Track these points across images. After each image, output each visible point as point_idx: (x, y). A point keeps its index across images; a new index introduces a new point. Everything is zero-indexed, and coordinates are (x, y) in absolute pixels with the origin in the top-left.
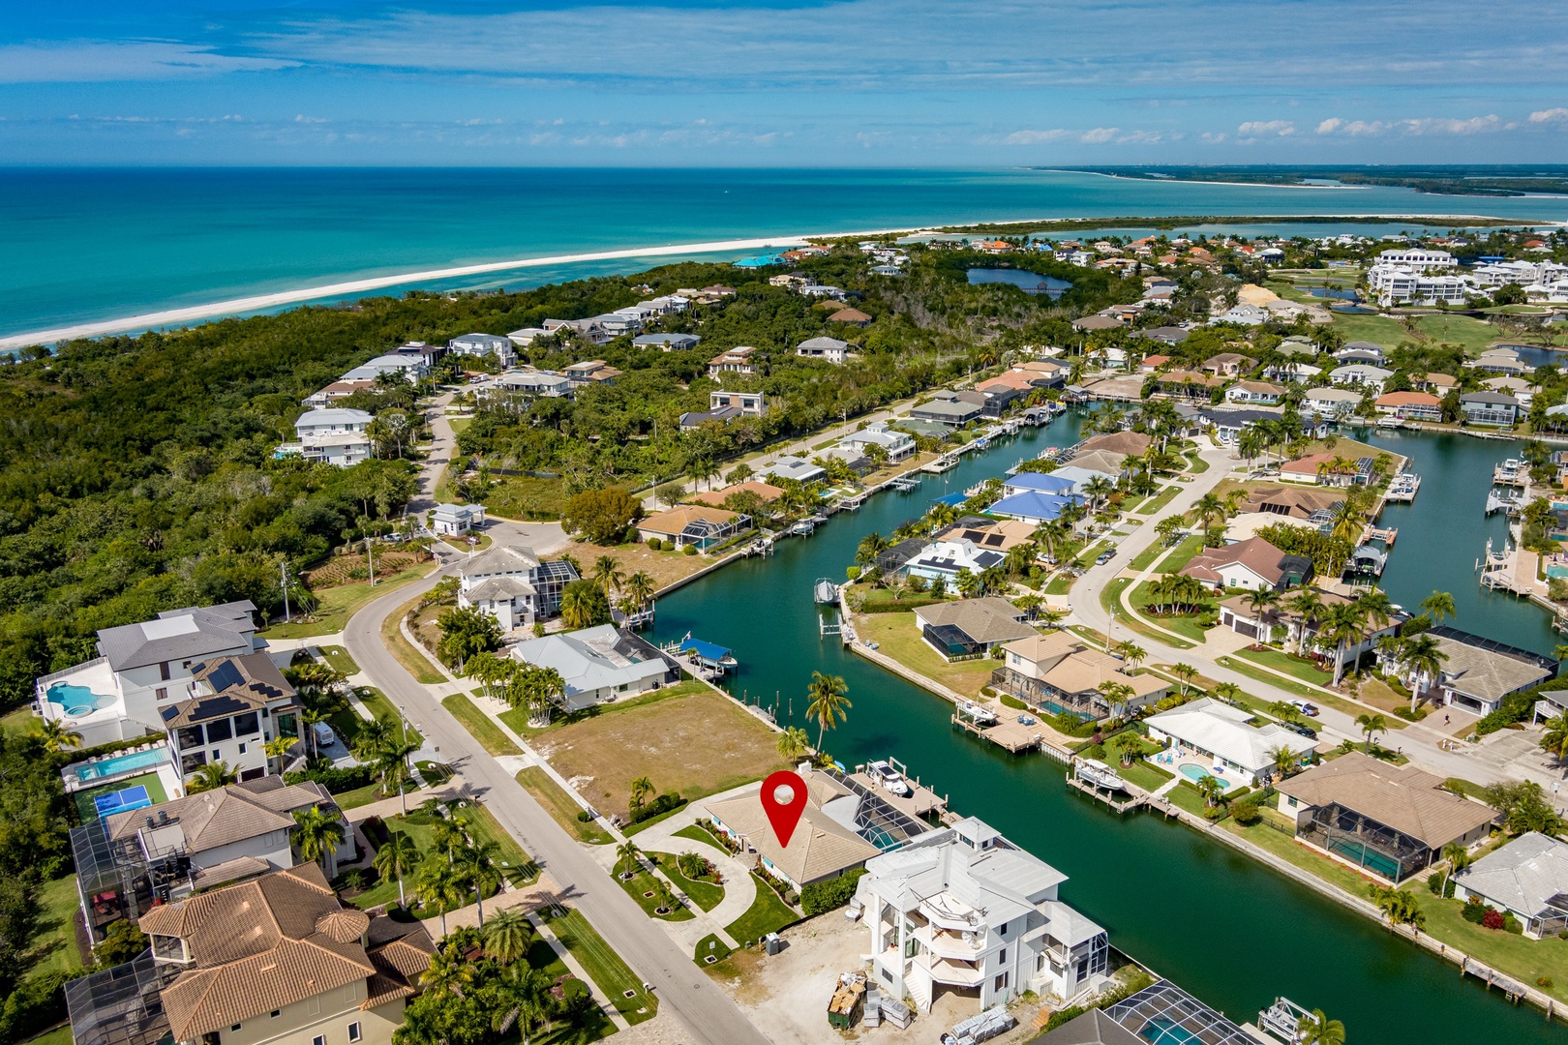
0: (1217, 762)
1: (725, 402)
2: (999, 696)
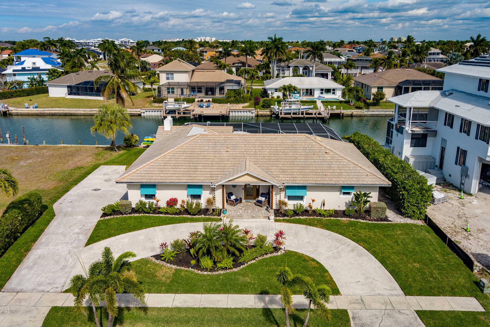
0: (317, 94)
2: (171, 100)
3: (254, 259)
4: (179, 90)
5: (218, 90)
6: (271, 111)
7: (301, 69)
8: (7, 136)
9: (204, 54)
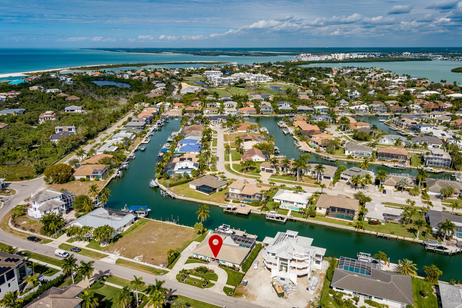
0: (295, 204)
1: (61, 130)
2: (232, 201)
3: (208, 273)
4: (236, 196)
9: (295, 122)
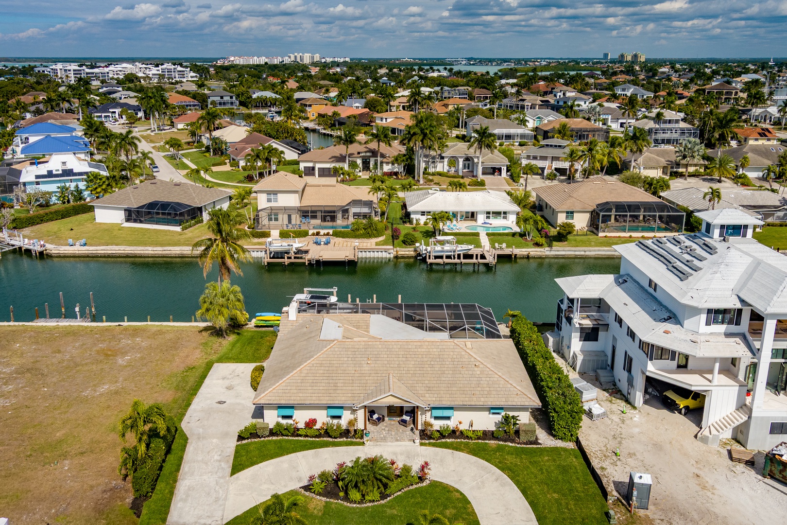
0: (481, 218)
2: (275, 233)
3: (400, 491)
4: (286, 217)
5: (340, 215)
6: (415, 251)
7: (461, 161)
8: (77, 309)
9: (307, 108)
